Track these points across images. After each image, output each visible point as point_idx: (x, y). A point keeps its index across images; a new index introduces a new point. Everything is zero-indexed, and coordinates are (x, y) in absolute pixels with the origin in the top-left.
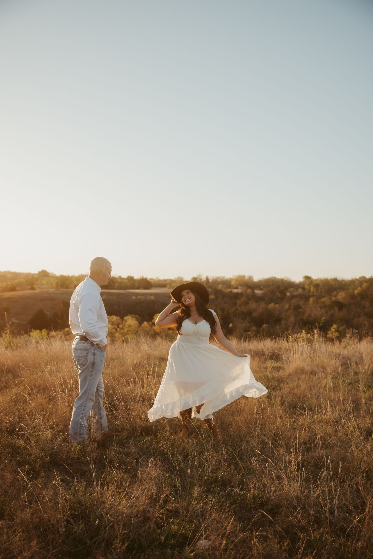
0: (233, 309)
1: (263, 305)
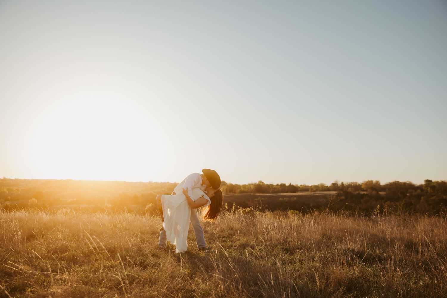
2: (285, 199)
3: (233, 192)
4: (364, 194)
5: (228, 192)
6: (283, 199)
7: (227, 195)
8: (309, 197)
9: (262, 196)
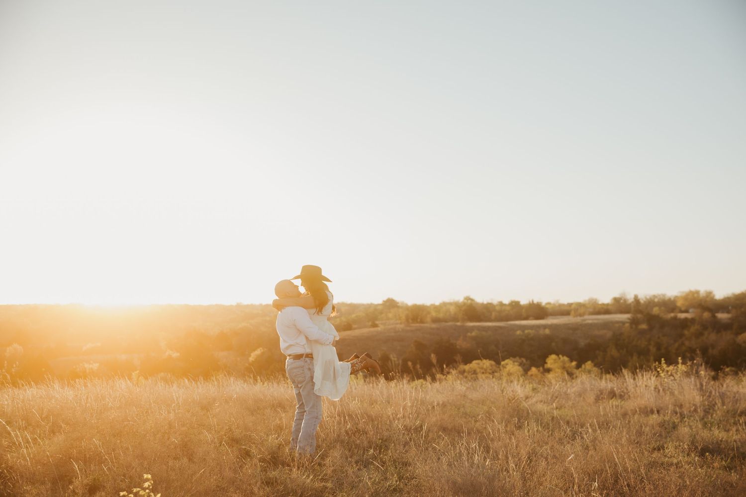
0: (676, 345)
1: (727, 336)
2: (526, 331)
3: (419, 320)
4: (686, 319)
5: (410, 321)
6: (523, 331)
7: (408, 328)
8: (575, 328)
9: (478, 328)
